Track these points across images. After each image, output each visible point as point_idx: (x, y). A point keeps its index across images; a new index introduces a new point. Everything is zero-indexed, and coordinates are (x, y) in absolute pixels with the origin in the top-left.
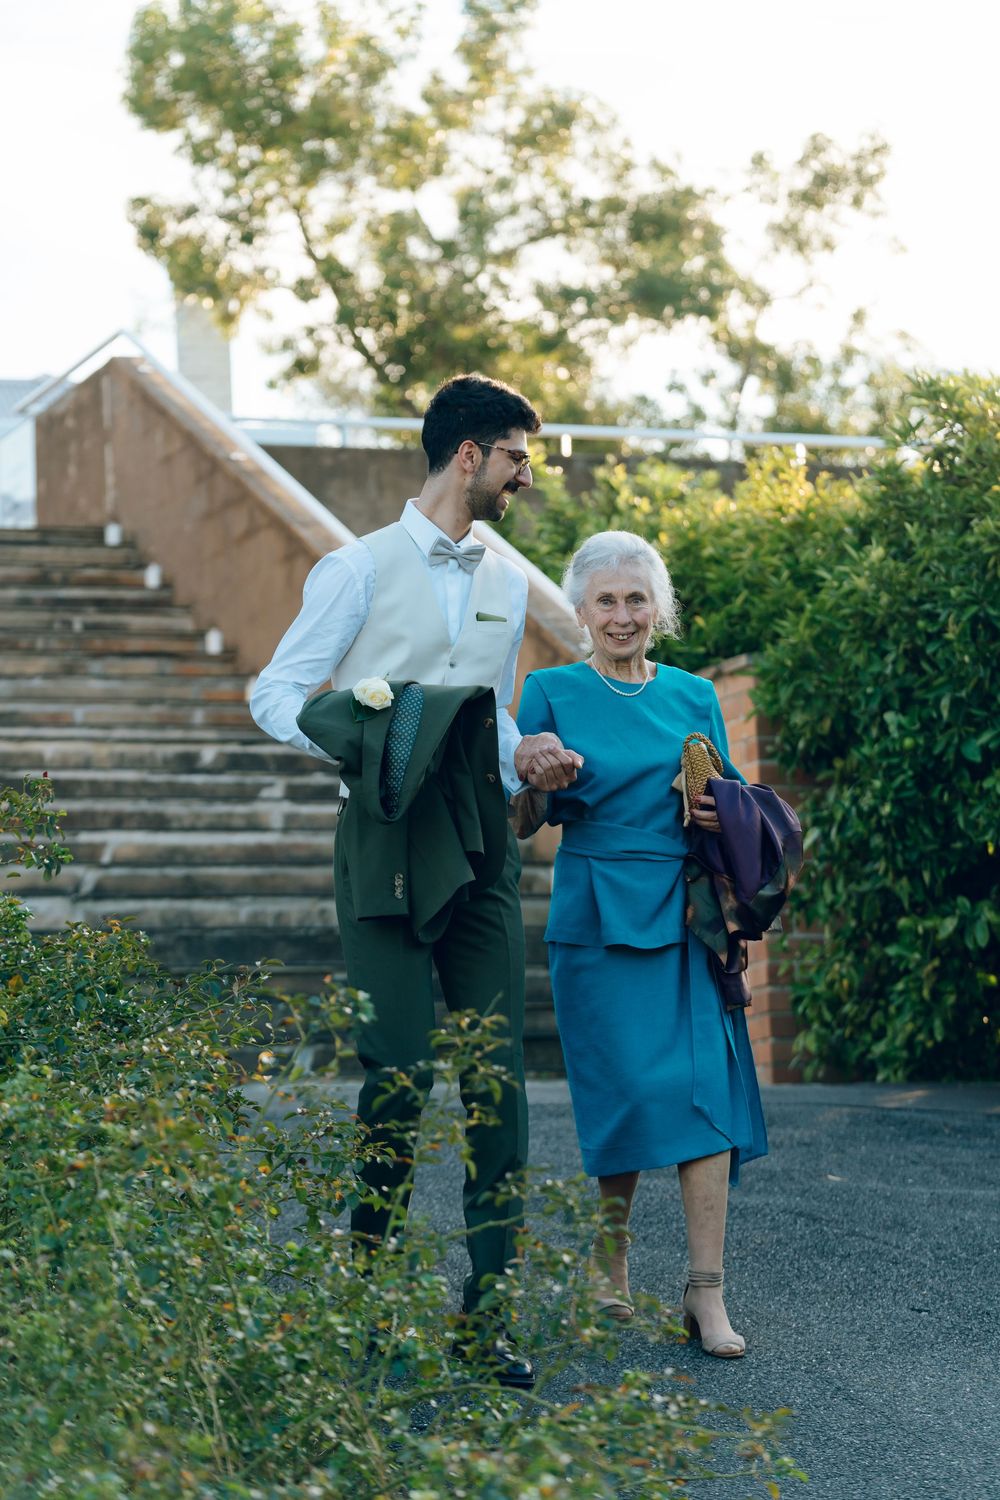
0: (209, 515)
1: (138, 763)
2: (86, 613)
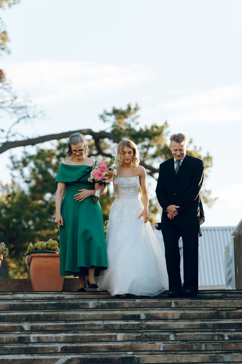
2: (231, 331)
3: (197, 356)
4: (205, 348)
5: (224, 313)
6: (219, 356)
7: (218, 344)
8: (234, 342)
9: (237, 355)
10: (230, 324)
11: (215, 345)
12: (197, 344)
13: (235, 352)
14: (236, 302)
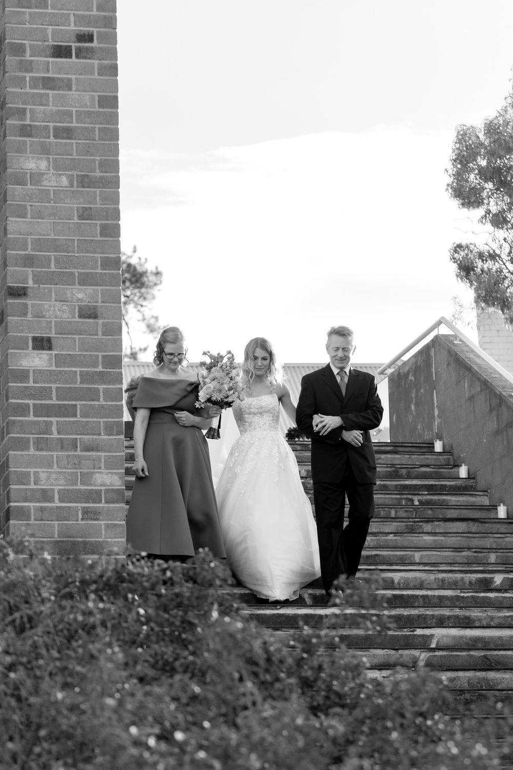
0: (498, 432)
1: (453, 585)
2: (422, 494)
3: (391, 525)
4: (395, 515)
5: (404, 472)
6: (417, 525)
7: (411, 510)
8: (431, 508)
9: (440, 524)
10: (416, 485)
11: (407, 511)
12: (385, 509)
13: (437, 521)
14: (415, 458)
